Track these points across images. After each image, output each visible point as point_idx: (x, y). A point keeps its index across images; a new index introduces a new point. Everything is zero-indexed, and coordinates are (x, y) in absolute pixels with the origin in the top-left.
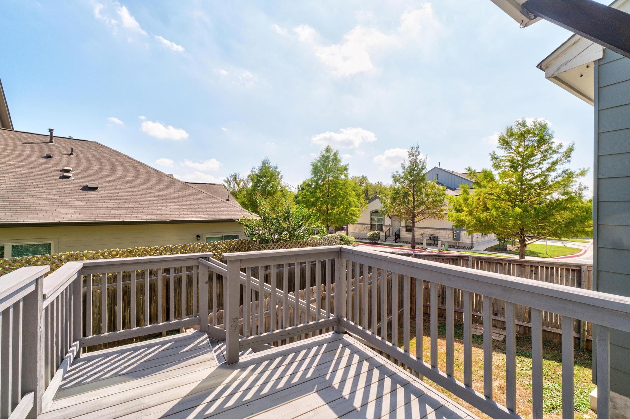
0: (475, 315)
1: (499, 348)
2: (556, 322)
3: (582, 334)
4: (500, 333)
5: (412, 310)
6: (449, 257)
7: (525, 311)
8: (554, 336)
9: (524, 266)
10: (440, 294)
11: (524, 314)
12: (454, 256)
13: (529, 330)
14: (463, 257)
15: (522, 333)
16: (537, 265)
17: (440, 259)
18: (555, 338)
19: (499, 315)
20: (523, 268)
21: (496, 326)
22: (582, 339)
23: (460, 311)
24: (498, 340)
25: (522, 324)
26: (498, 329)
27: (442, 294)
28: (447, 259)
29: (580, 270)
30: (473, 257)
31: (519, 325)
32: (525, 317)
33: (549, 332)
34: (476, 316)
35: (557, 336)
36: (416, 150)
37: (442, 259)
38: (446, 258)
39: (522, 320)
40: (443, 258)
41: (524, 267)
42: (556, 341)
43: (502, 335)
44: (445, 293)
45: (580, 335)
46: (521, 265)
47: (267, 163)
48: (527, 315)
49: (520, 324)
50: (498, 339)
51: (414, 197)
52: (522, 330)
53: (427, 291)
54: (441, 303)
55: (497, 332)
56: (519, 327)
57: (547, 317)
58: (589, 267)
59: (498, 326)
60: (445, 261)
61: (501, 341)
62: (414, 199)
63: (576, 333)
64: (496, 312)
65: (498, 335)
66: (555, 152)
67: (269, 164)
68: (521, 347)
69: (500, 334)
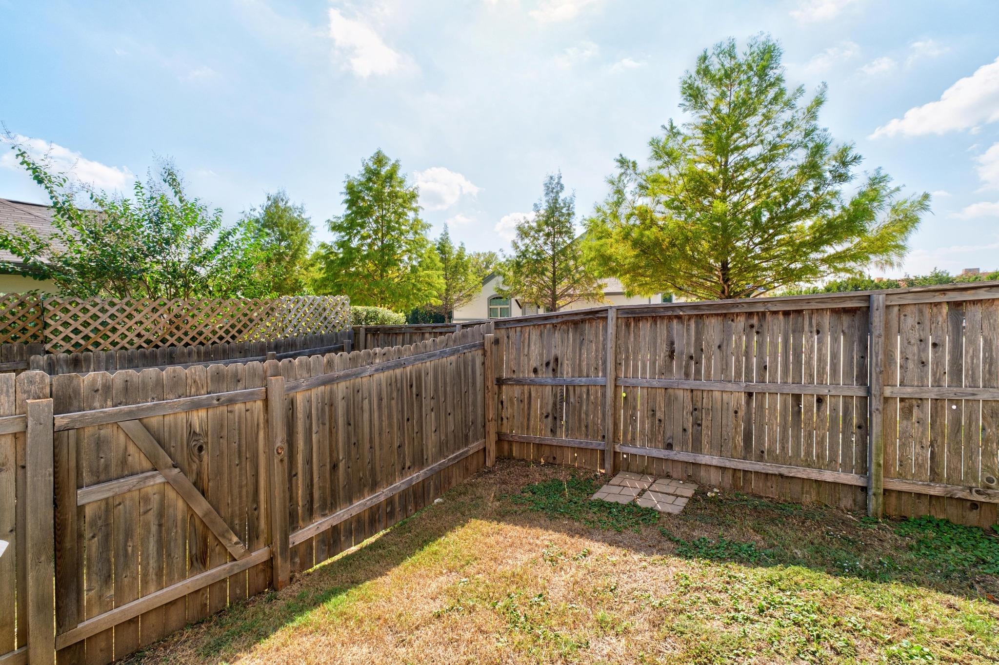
0: (623, 453)
1: (670, 539)
2: (808, 453)
3: (874, 477)
4: (678, 493)
5: (487, 454)
6: (565, 318)
7: (736, 432)
8: (803, 488)
9: (732, 318)
10: (550, 411)
11: (734, 439)
12: (576, 314)
13: (744, 479)
14: (597, 312)
15: (728, 486)
16: (762, 310)
17: (548, 326)
18: (807, 493)
19: (676, 448)
20: (730, 322)
21: (671, 474)
22: (873, 490)
23: (590, 447)
24: (669, 514)
25: (728, 464)
26: (674, 483)
27: (552, 410)
28: (563, 323)
29: (868, 307)
30: (619, 309)
31: (721, 467)
32: (736, 447)
33: (792, 477)
34: (625, 456)
35: (810, 487)
36: (556, 181)
37: (553, 324)
38: (560, 320)
39: (729, 454)
40: (554, 321)
41: (733, 320)
42: (808, 500)
43: (682, 496)
44: (558, 407)
45: (869, 479)
46: (725, 315)
47: (282, 200)
48: (740, 440)
49: (722, 465)
50: (670, 511)
51: (554, 264)
52: (728, 480)
53: (522, 406)
54: (551, 430)
55: (671, 491)
56: (723, 473)
57: (788, 442)
58: (891, 297)
59: (675, 475)
60: (558, 328)
61: (677, 516)
62: (554, 267)
63: (857, 476)
64: (670, 441)
65: (671, 499)
66: (789, 104)
67: (286, 202)
68: (726, 530)
69: (677, 496)
